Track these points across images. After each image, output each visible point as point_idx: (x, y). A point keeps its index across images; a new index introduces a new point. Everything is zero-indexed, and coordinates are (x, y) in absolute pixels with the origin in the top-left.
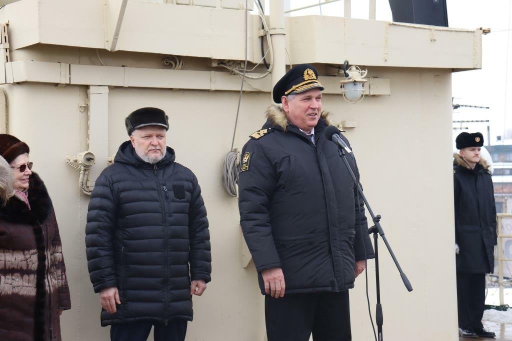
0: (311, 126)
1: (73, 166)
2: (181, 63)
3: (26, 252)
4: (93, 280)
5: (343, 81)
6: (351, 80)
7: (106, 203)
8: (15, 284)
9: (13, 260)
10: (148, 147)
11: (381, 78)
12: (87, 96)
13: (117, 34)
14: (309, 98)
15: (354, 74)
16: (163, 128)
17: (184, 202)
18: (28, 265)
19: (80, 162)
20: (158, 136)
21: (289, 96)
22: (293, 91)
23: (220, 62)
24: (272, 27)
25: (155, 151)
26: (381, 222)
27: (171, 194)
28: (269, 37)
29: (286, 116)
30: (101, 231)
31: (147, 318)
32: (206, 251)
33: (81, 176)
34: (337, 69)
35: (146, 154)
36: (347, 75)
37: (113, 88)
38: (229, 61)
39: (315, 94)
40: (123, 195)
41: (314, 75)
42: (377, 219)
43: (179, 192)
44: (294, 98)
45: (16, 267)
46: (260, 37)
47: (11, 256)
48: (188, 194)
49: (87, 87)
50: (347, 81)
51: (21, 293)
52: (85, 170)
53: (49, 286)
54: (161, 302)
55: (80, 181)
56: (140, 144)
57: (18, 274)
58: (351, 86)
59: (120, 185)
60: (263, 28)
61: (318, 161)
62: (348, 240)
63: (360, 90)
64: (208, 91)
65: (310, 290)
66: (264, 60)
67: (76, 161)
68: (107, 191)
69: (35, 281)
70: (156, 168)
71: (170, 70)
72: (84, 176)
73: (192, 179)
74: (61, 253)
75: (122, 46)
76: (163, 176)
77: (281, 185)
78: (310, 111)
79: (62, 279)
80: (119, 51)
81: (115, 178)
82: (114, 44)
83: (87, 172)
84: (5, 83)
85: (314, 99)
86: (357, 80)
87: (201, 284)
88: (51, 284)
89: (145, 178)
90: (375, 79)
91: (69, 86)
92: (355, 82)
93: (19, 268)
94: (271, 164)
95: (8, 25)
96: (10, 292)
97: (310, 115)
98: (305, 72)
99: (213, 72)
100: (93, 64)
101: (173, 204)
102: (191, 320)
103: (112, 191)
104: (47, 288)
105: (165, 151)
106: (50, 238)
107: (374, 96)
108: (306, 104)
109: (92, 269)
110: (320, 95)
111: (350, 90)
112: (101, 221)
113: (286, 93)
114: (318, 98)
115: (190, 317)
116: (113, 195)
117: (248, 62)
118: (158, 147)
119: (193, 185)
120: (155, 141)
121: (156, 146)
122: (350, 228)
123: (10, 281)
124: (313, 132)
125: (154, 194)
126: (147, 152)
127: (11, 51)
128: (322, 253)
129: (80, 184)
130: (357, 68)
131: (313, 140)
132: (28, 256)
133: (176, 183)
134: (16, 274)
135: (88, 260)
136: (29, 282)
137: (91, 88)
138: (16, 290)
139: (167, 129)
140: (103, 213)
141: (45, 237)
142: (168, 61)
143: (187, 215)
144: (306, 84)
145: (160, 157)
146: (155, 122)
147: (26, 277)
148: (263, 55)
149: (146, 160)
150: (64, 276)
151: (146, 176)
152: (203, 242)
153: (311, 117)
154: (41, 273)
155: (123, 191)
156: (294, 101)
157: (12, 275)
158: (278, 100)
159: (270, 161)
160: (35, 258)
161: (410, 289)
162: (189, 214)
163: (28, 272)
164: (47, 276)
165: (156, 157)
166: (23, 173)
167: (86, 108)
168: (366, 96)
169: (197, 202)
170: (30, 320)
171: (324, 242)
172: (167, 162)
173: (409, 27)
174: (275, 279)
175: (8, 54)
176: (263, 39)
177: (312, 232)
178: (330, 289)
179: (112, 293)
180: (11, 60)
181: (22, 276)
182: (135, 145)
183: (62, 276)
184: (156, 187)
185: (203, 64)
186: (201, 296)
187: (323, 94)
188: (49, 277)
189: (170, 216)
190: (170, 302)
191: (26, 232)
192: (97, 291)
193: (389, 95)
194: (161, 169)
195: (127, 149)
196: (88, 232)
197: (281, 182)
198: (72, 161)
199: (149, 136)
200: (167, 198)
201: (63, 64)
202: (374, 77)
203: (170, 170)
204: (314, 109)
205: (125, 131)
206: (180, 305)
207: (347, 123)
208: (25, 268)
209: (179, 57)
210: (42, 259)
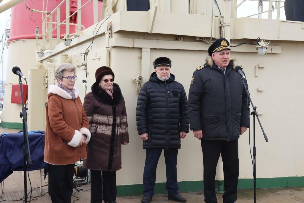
0: (225, 66)
1: (134, 81)
2: (183, 39)
3: (108, 116)
4: (138, 130)
5: (257, 47)
6: (260, 46)
7: (144, 97)
8: (103, 129)
9: (103, 119)
10: (162, 74)
11: (278, 45)
12: (141, 52)
13: (153, 26)
14: (223, 54)
15: (262, 44)
16: (168, 66)
17: (177, 98)
18: (109, 122)
19: (137, 80)
20: (166, 69)
21: (215, 53)
22: (216, 50)
23: (200, 38)
24: (224, 23)
25: (165, 75)
26: (257, 110)
27: (172, 94)
28: (223, 27)
29: (213, 61)
30: (141, 109)
31: (160, 146)
32: (187, 119)
33: (137, 86)
34: (255, 42)
35: (161, 77)
36: (259, 44)
37: (152, 49)
38: (204, 38)
39: (226, 52)
40: (151, 94)
41: (226, 43)
42: (255, 109)
43: (175, 94)
44: (217, 54)
45: (104, 122)
46: (219, 27)
47: (102, 118)
48: (179, 95)
49: (141, 49)
50: (259, 46)
51: (105, 133)
52: (139, 84)
53: (117, 132)
54: (165, 140)
55: (137, 88)
56: (159, 73)
57: (105, 125)
58: (261, 48)
59: (150, 90)
60: (221, 23)
61: (224, 82)
62: (235, 118)
63: (265, 50)
64: (195, 51)
65: (217, 139)
66: (221, 37)
67: (135, 80)
68: (144, 92)
69: (111, 129)
70: (165, 83)
71: (177, 42)
72: (138, 86)
73: (182, 88)
74: (126, 119)
75: (155, 31)
76: (168, 87)
77: (206, 92)
78: (224, 60)
79: (125, 130)
80: (154, 33)
81: (148, 87)
82: (152, 30)
83: (140, 85)
84: (108, 47)
85: (226, 54)
86: (263, 46)
87: (184, 133)
88: (118, 131)
89: (160, 87)
90: (274, 46)
91: (133, 48)
92: (262, 47)
93: (105, 123)
94: (202, 82)
95: (111, 23)
96: (101, 133)
97: (224, 61)
98: (222, 42)
99: (197, 42)
100: (145, 39)
101: (171, 99)
102: (180, 148)
103: (146, 92)
104: (116, 132)
105: (169, 76)
106: (120, 112)
107: (273, 53)
108: (222, 56)
109: (138, 125)
110: (229, 52)
111: (260, 51)
112: (142, 105)
113: (213, 51)
114: (228, 54)
115: (179, 147)
116: (147, 94)
117: (212, 38)
118: (166, 74)
119: (182, 91)
120: (165, 71)
121: (165, 73)
122: (237, 112)
123: (101, 128)
124: (225, 69)
125: (164, 94)
126: (161, 76)
127: (111, 34)
128: (222, 123)
129: (137, 89)
130: (264, 41)
131: (224, 72)
132: (109, 118)
133: (174, 90)
134: (104, 125)
135: (137, 121)
136: (109, 129)
137: (143, 49)
138: (103, 132)
139: (171, 66)
140: (142, 102)
141: (117, 111)
142: (177, 38)
143: (178, 104)
144: (222, 47)
145: (167, 78)
146: (164, 63)
147: (108, 127)
148: (220, 35)
149: (161, 80)
150: (126, 129)
151: (161, 86)
152: (186, 116)
153: (224, 62)
154: (114, 126)
155: (151, 92)
156: (216, 55)
157: (102, 126)
158: (210, 54)
159: (202, 81)
160: (112, 119)
161: (267, 141)
162: (179, 103)
163: (109, 125)
164: (117, 127)
165: (165, 78)
166: (107, 83)
167: (141, 58)
168: (268, 53)
169: (184, 98)
170: (109, 145)
171: (224, 118)
172: (171, 81)
173: (291, 22)
174: (198, 134)
175: (110, 35)
176: (220, 28)
177: (218, 114)
178: (225, 139)
179: (145, 135)
180: (112, 37)
181: (106, 126)
182: (157, 73)
183: (126, 128)
184: (165, 92)
185: (193, 39)
186: (184, 138)
187: (230, 52)
188: (118, 128)
189: (170, 104)
190: (169, 140)
191: (109, 108)
192: (140, 134)
193: (281, 53)
194: (168, 84)
195: (154, 75)
196: (138, 109)
197: (206, 91)
198: (134, 80)
199: (162, 69)
200: (169, 96)
201: (131, 39)
202: (274, 45)
203: (172, 84)
204: (225, 58)
205: (153, 67)
206: (175, 142)
207: (260, 65)
208: (107, 123)
209: (182, 36)
210: (115, 120)
